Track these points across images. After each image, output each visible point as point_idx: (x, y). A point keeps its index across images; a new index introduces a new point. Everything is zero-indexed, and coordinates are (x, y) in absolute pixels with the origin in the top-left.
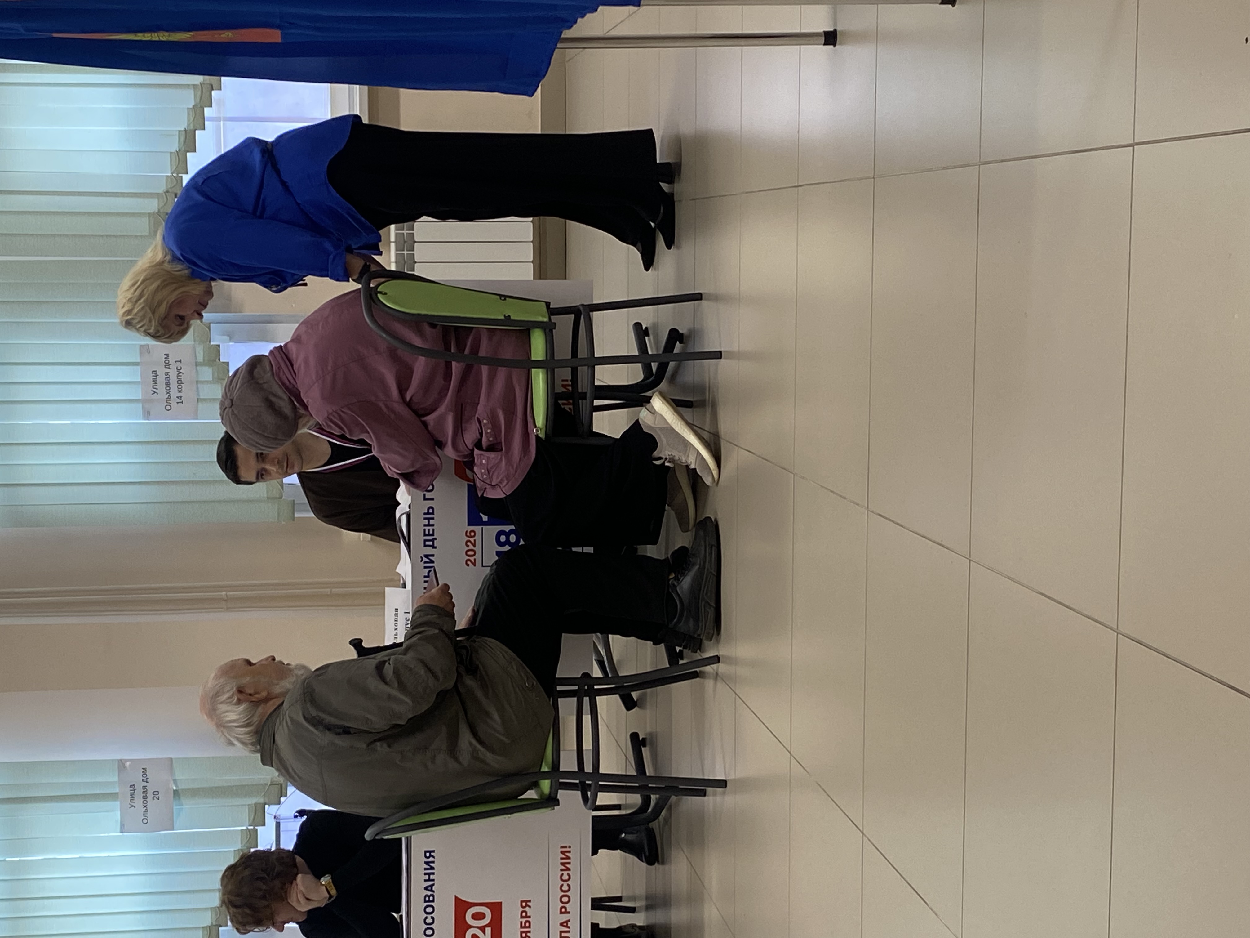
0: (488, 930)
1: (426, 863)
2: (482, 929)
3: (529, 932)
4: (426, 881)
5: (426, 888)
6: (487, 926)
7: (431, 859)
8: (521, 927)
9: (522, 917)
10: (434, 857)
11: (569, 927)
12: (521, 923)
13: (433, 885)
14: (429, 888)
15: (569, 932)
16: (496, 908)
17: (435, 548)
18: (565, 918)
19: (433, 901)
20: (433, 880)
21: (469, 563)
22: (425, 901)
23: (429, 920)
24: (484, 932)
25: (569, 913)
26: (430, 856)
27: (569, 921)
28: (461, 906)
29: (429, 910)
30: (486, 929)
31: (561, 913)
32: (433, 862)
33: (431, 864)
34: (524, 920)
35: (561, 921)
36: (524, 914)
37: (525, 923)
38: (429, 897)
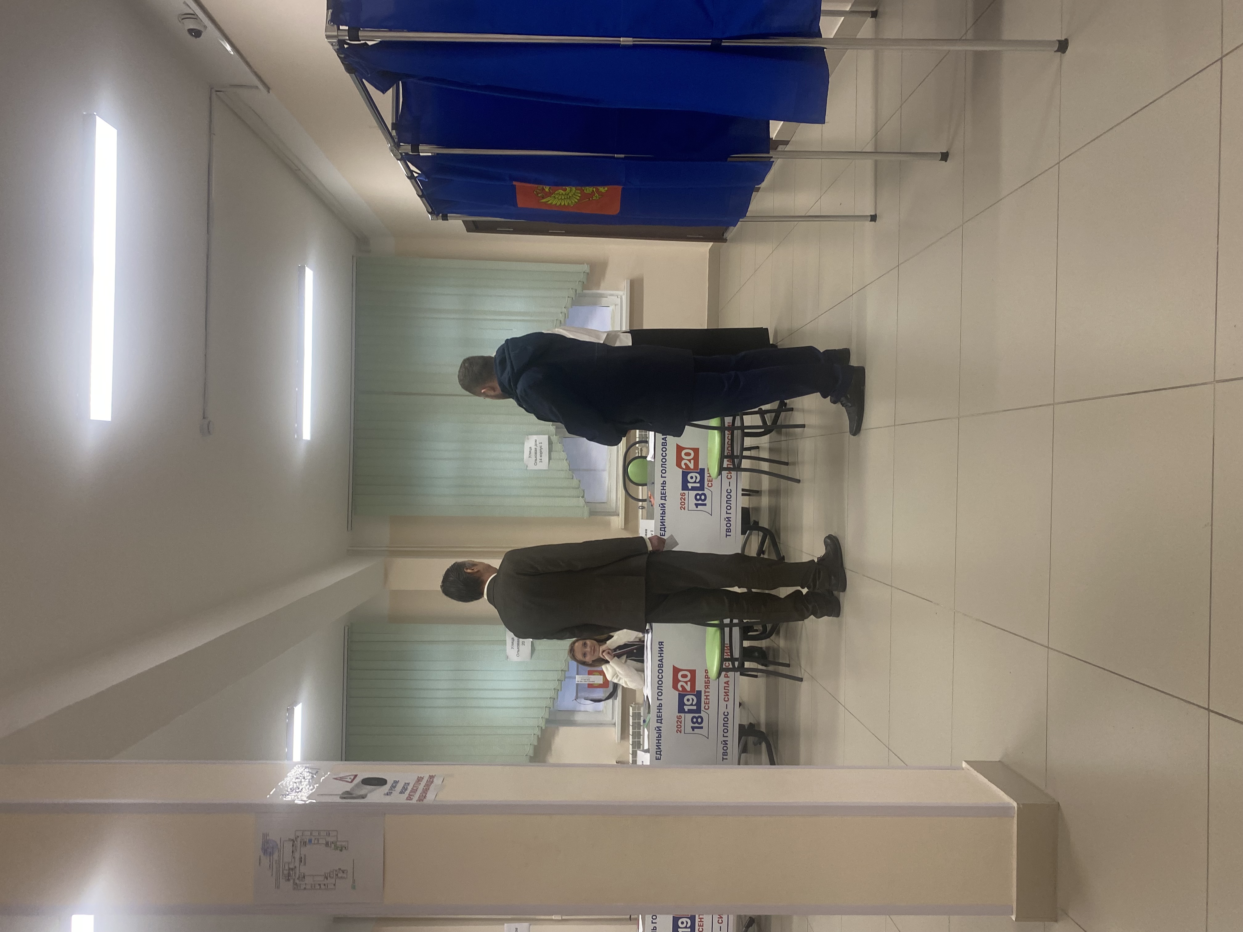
0: (689, 683)
1: (659, 648)
2: (686, 683)
3: (709, 686)
4: (659, 657)
5: (659, 660)
6: (689, 681)
7: (662, 646)
8: (705, 683)
9: (705, 678)
10: (663, 645)
11: (729, 685)
12: (705, 681)
13: (663, 659)
14: (661, 660)
15: (728, 687)
16: (693, 672)
17: (666, 500)
18: (726, 680)
19: (662, 667)
20: (663, 657)
21: (682, 508)
22: (659, 667)
23: (660, 677)
24: (687, 684)
25: (729, 677)
26: (662, 644)
27: (729, 681)
28: (676, 670)
29: (660, 671)
30: (688, 682)
31: (725, 677)
32: (663, 648)
33: (662, 649)
34: (706, 680)
35: (725, 681)
36: (707, 677)
37: (707, 681)
38: (660, 665)
